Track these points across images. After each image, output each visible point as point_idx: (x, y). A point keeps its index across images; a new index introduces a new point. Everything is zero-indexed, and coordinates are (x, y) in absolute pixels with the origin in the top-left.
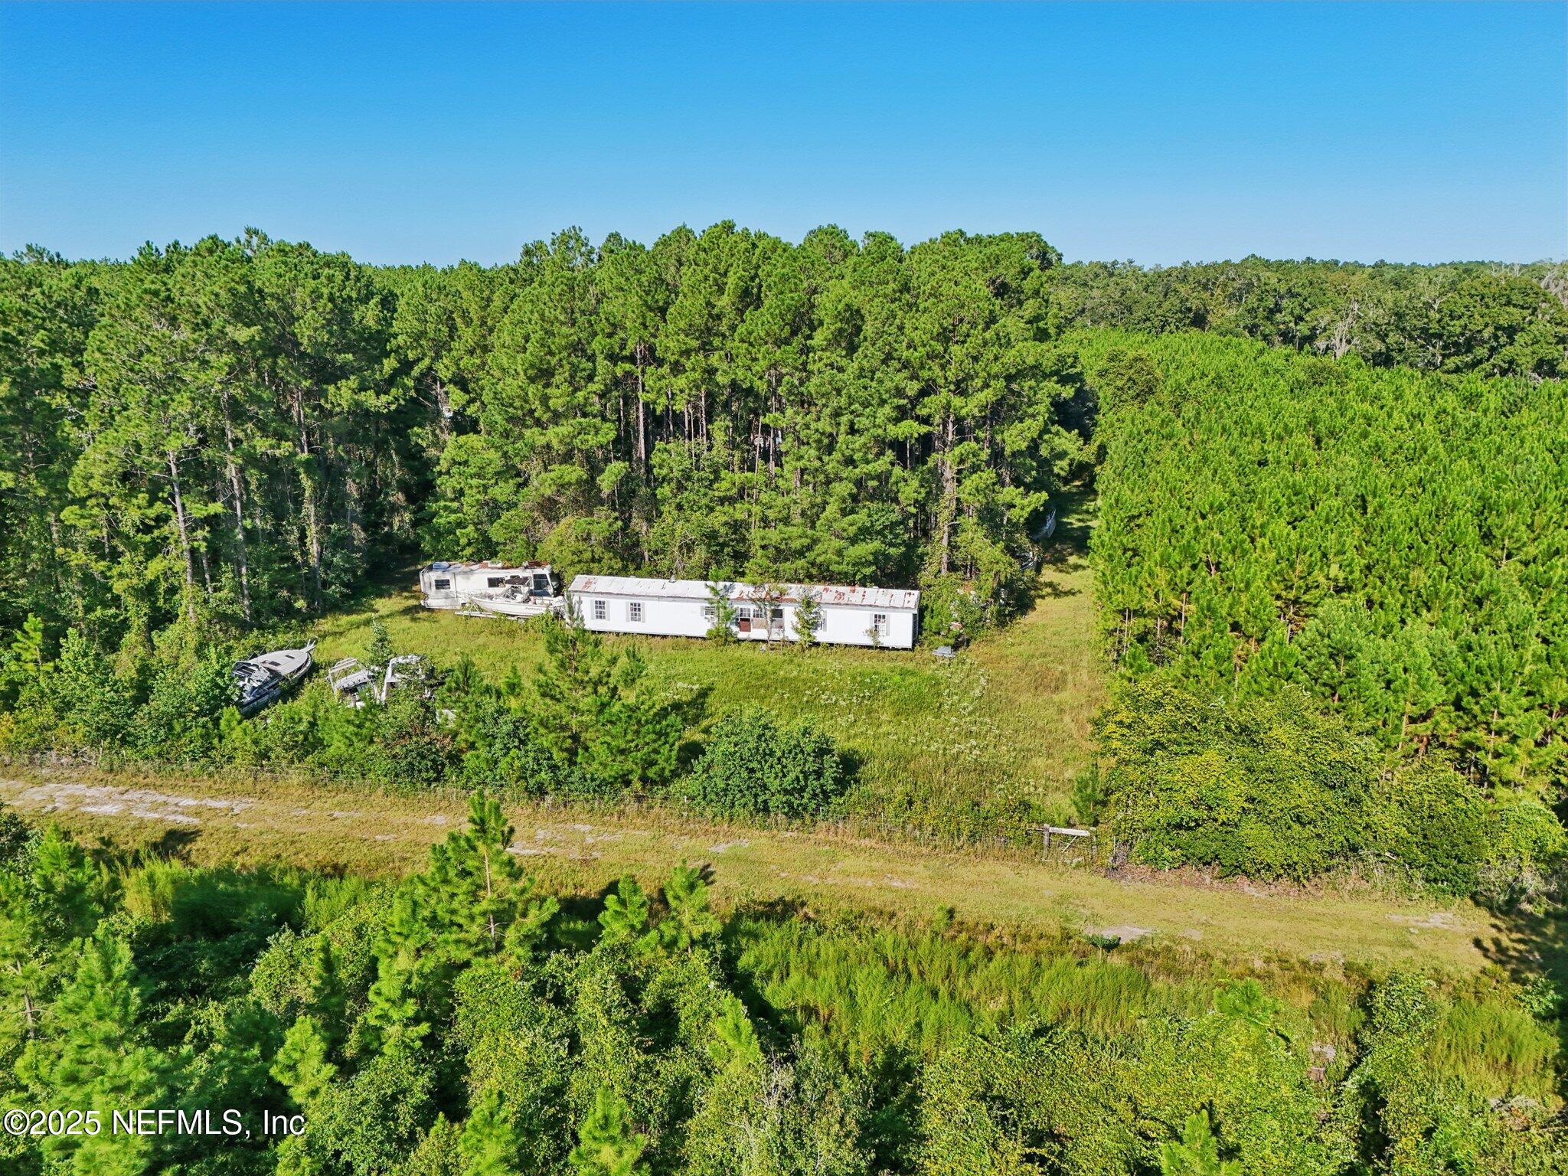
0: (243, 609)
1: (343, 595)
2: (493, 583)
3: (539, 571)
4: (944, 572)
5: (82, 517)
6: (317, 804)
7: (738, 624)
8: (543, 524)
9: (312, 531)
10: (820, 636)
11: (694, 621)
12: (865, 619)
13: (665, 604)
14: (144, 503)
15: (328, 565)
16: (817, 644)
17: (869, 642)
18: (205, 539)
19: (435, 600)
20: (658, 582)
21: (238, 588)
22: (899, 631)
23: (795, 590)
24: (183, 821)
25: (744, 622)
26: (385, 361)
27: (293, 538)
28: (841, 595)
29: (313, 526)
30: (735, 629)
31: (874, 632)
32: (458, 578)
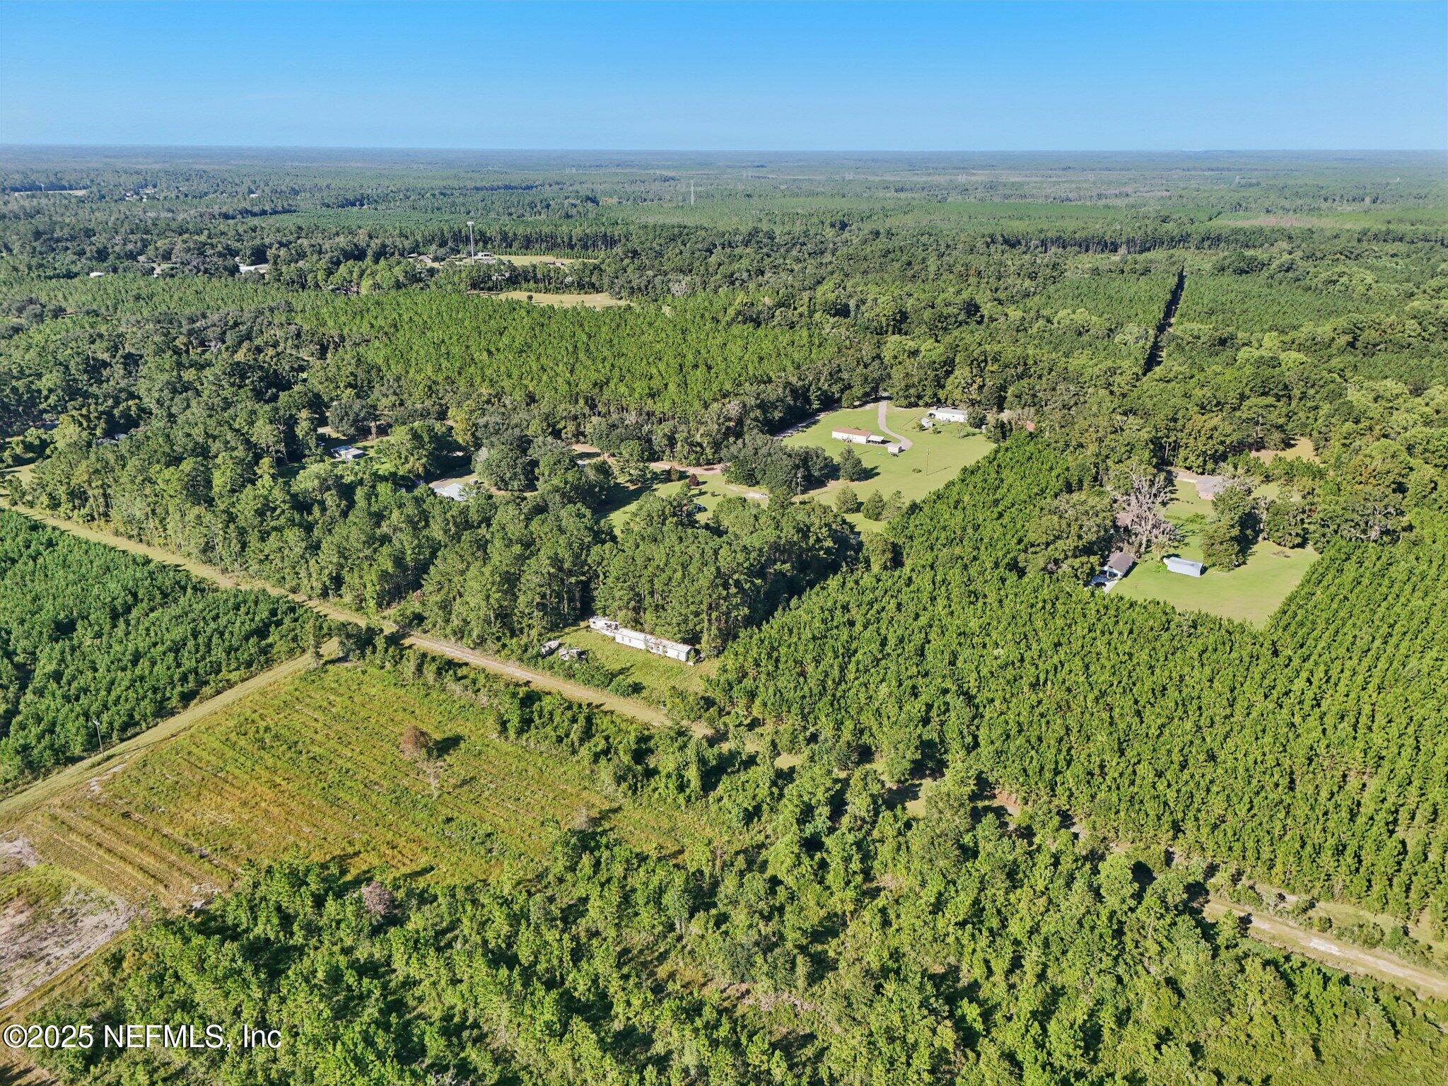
0: (549, 626)
8: (618, 612)
9: (566, 606)
10: (667, 655)
11: (641, 645)
15: (569, 614)
19: (592, 626)
24: (530, 679)
27: (562, 608)
31: (678, 656)
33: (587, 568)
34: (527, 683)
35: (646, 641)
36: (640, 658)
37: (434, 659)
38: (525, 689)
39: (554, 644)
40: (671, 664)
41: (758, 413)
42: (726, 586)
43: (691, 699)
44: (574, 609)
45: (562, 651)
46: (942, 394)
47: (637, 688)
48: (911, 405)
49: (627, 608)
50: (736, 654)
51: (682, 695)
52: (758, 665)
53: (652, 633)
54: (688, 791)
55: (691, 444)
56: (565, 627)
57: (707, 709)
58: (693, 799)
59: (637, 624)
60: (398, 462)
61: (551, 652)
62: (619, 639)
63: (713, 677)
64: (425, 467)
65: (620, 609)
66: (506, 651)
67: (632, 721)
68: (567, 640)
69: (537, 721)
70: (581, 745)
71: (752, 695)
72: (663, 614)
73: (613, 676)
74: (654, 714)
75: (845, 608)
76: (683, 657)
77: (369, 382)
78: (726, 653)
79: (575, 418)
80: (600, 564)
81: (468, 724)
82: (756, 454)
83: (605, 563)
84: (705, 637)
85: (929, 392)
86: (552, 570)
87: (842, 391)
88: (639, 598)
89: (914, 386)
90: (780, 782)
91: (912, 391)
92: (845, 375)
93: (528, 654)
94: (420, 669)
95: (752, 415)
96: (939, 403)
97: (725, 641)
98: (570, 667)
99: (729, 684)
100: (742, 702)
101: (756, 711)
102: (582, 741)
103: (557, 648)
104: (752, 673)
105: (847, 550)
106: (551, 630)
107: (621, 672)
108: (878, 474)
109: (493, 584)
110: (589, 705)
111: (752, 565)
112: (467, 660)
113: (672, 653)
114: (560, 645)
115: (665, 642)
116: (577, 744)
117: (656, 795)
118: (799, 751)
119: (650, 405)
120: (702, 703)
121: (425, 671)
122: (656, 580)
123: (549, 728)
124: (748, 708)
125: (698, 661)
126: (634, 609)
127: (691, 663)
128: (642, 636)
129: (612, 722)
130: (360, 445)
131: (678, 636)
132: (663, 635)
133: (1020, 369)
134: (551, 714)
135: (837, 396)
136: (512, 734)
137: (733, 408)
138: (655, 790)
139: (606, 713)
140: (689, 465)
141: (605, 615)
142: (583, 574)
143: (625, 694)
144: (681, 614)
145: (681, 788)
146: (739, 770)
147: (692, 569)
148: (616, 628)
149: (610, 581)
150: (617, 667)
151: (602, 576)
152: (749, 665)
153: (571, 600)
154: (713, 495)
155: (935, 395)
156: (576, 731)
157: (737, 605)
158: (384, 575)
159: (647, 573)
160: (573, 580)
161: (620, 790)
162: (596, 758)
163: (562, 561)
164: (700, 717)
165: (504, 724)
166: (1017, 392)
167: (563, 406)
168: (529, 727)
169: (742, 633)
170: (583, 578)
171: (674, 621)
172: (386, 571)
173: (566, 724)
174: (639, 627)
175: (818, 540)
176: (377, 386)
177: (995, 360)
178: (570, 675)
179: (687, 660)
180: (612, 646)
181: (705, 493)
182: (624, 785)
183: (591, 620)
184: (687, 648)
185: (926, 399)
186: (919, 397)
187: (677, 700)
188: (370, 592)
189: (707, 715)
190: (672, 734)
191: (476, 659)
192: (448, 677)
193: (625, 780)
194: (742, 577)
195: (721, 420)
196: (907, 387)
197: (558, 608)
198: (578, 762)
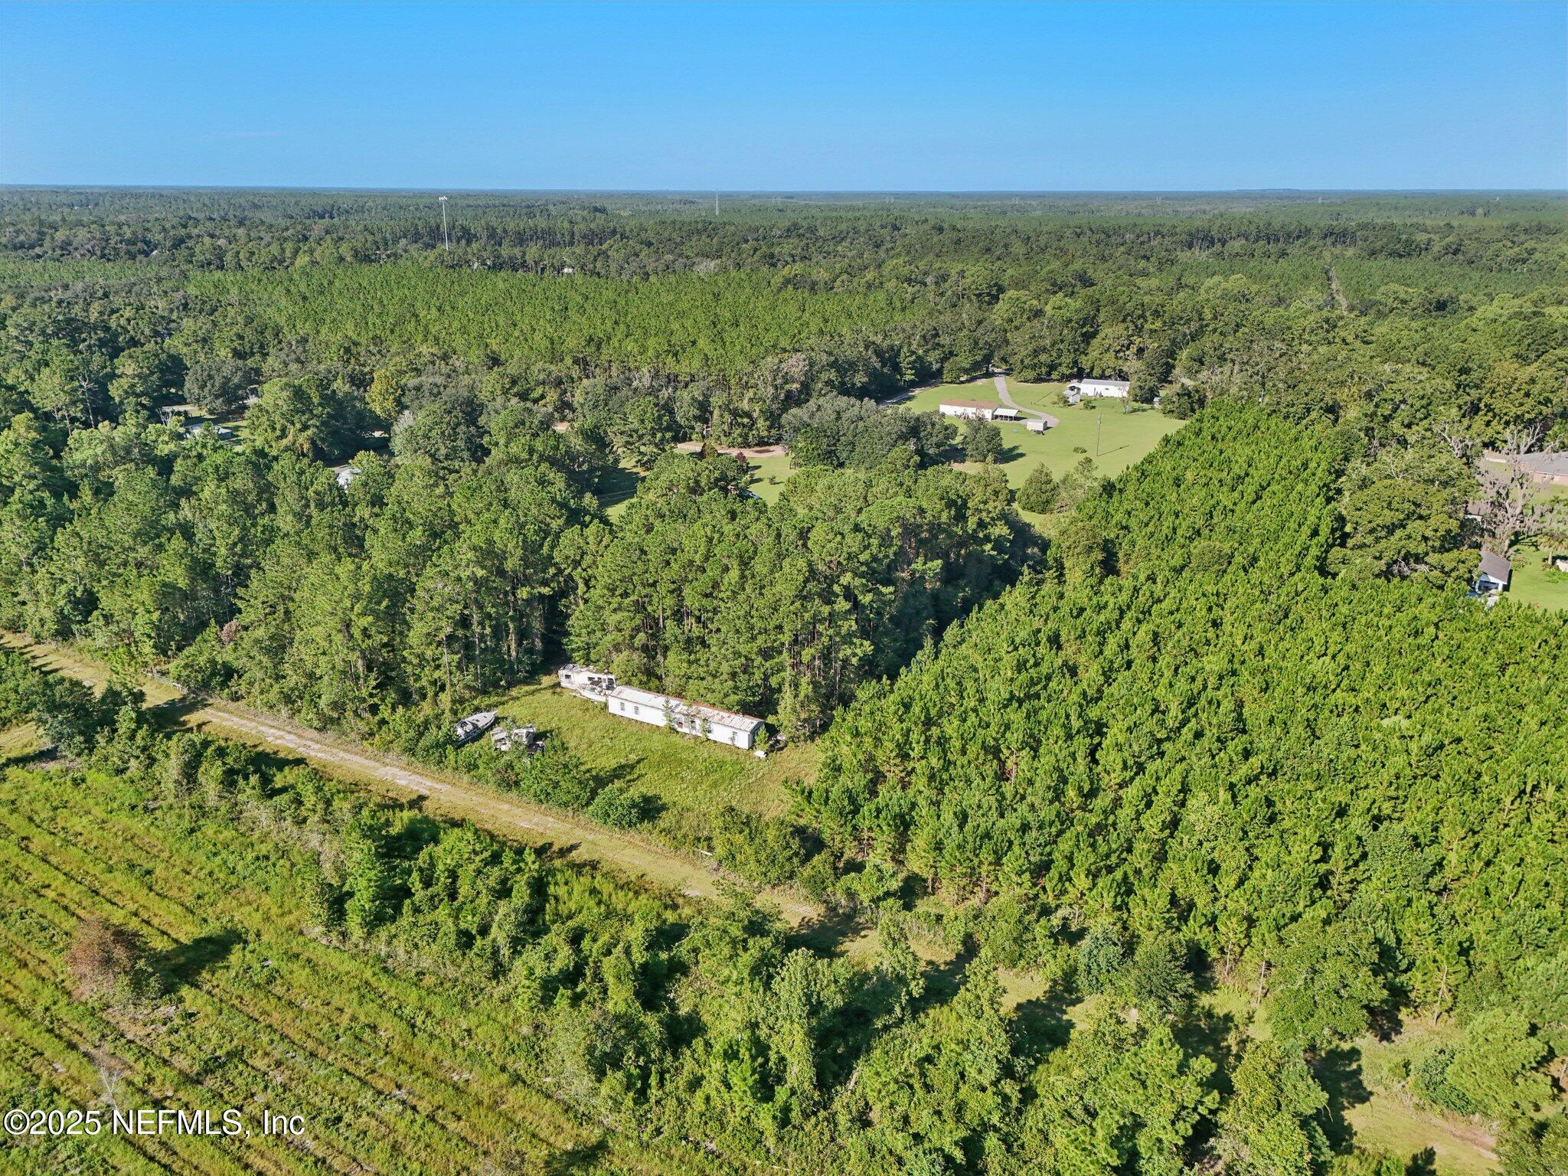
0: (478, 684)
1: (526, 676)
2: (590, 680)
3: (609, 677)
7: (677, 724)
8: (614, 654)
9: (513, 646)
10: (711, 736)
11: (658, 719)
12: (731, 730)
13: (648, 710)
15: (520, 662)
16: (708, 740)
17: (729, 743)
19: (564, 683)
20: (649, 697)
21: (476, 675)
24: (424, 792)
25: (680, 724)
27: (505, 649)
29: (514, 643)
30: (675, 726)
31: (733, 739)
32: (575, 674)
33: (552, 571)
34: (418, 802)
35: (668, 711)
36: (657, 743)
37: (221, 753)
38: (407, 815)
39: (483, 719)
40: (719, 754)
41: (833, 375)
42: (828, 598)
43: (771, 834)
44: (530, 651)
45: (499, 733)
46: (1085, 362)
47: (649, 810)
48: (1039, 380)
49: (632, 647)
50: (857, 734)
51: (749, 825)
52: (905, 757)
53: (679, 695)
54: (781, 1093)
55: (735, 413)
56: (510, 685)
57: (808, 858)
58: (795, 1115)
59: (650, 678)
60: (270, 435)
61: (477, 734)
62: (614, 707)
63: (810, 781)
64: (313, 443)
65: (617, 648)
66: (385, 734)
67: (634, 890)
68: (512, 710)
69: (420, 894)
70: (515, 953)
71: (904, 824)
72: (702, 655)
73: (601, 782)
74: (688, 869)
75: (1055, 641)
76: (743, 742)
77: (262, 347)
78: (833, 731)
79: (559, 382)
80: (577, 563)
81: (266, 900)
82: (838, 418)
83: (588, 560)
84: (787, 700)
85: (1067, 359)
86: (480, 573)
87: (944, 360)
88: (653, 626)
89: (1044, 350)
90: (1019, 1064)
91: (1043, 358)
92: (945, 340)
93: (427, 740)
94: (190, 772)
95: (824, 376)
96: (1080, 375)
97: (827, 708)
98: (510, 766)
99: (852, 800)
100: (884, 839)
101: (917, 863)
102: (517, 945)
103: (491, 727)
104: (894, 773)
105: (1026, 546)
106: (485, 692)
107: (619, 772)
108: (1022, 455)
109: (357, 597)
110: (541, 851)
111: (875, 559)
112: (302, 752)
113: (720, 734)
114: (497, 721)
115: (706, 711)
116: (505, 952)
117: (698, 1102)
118: (1035, 963)
119: (670, 366)
120: (795, 844)
121: (201, 778)
122: (687, 591)
123: (442, 913)
124: (898, 852)
125: (775, 748)
126: (645, 648)
127: (760, 753)
128: (660, 700)
129: (594, 891)
130: (230, 424)
131: (733, 698)
132: (700, 698)
133: (1194, 326)
134: (453, 875)
135: (935, 367)
136: (354, 923)
137: (796, 365)
138: (695, 1084)
139: (578, 868)
140: (732, 445)
141: (588, 661)
142: (545, 583)
143: (625, 824)
144: (737, 654)
145: (765, 1086)
146: (901, 1021)
147: (760, 567)
148: (610, 687)
149: (595, 594)
150: (609, 763)
151: (582, 588)
152: (885, 755)
153: (523, 634)
154: (772, 481)
155: (1075, 363)
156: (505, 917)
157: (850, 635)
158: (167, 594)
159: (667, 575)
160: (523, 593)
161: (604, 1090)
162: (548, 989)
163: (503, 557)
164: (792, 876)
165: (337, 903)
166: (1195, 354)
167: (540, 365)
168: (398, 910)
169: (864, 692)
170: (546, 591)
171: (725, 668)
172: (174, 587)
173: (484, 899)
174: (655, 683)
175: (981, 524)
176: (272, 351)
177: (1157, 314)
178: (509, 782)
179: (752, 746)
180: (601, 721)
181: (759, 480)
182: (614, 1079)
183: (562, 672)
184: (750, 722)
185: (1063, 370)
186: (1052, 367)
187: (739, 839)
188: (141, 625)
189: (807, 871)
190: (736, 931)
191: (319, 750)
192: (248, 790)
193: (617, 1065)
194: (858, 582)
195: (779, 381)
196: (1036, 353)
197: (496, 650)
198: (505, 1000)
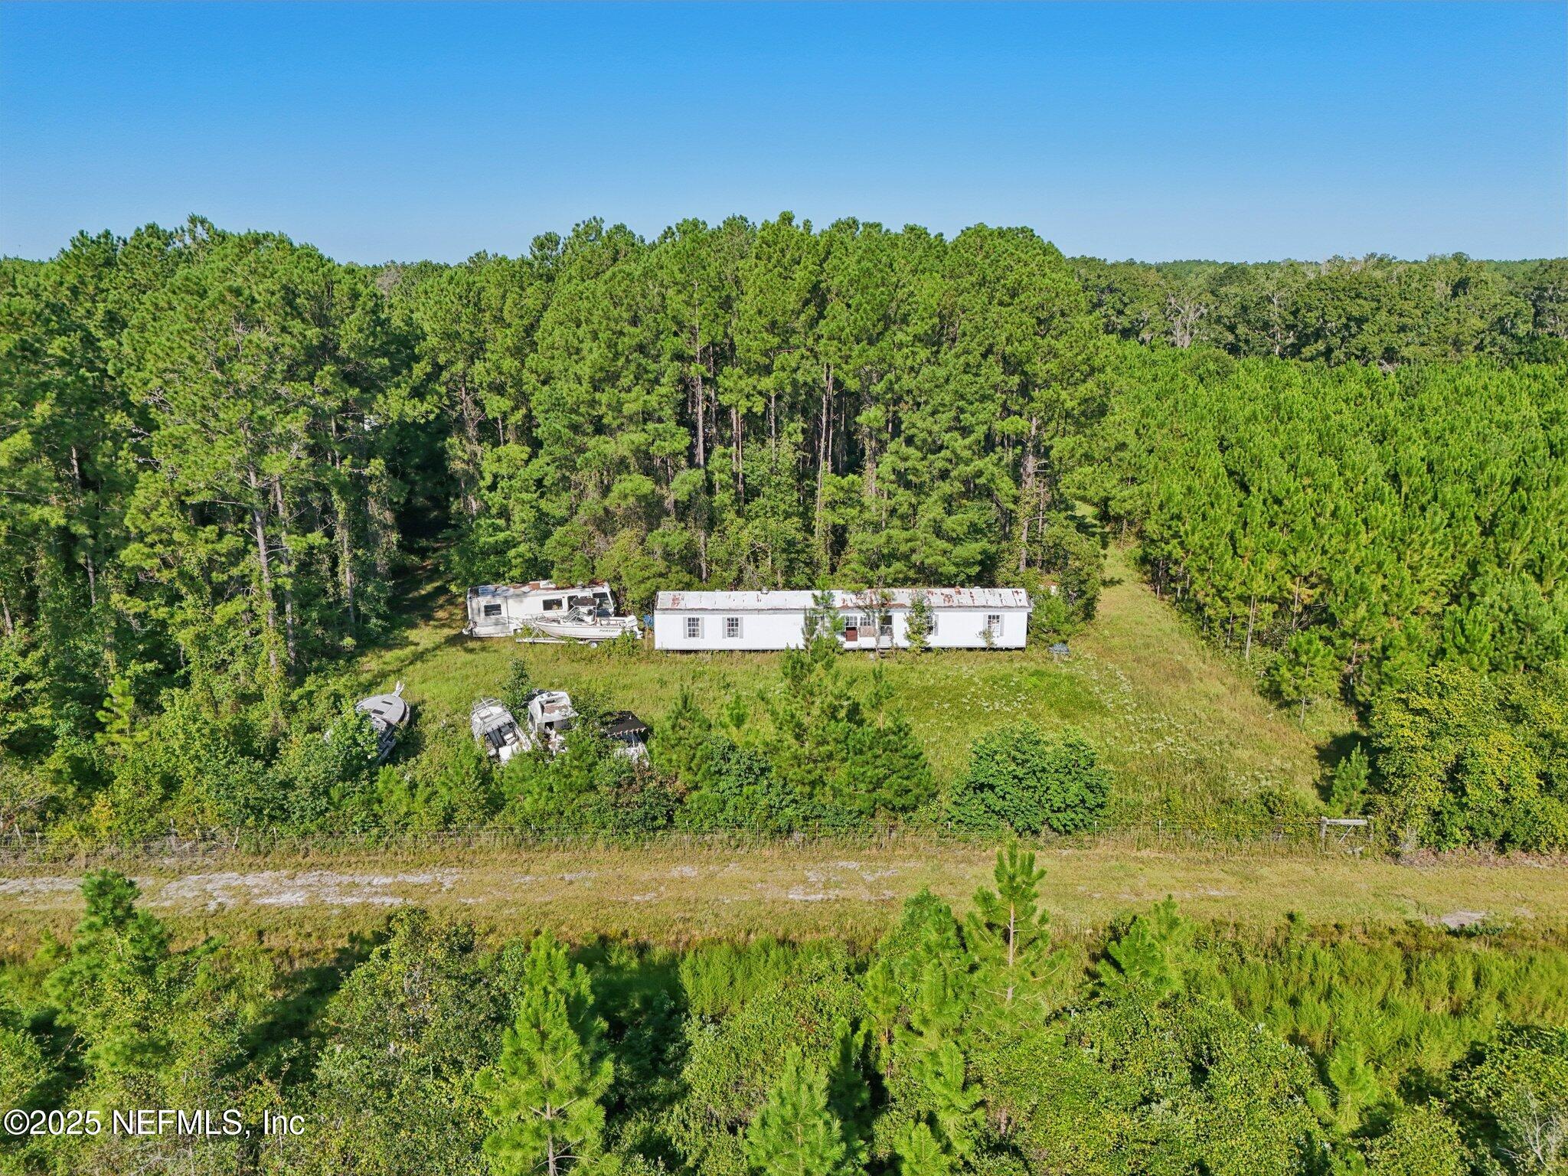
0: (288, 651)
1: (384, 628)
2: (548, 605)
3: (599, 590)
4: (1023, 568)
5: (149, 556)
6: (534, 868)
7: (843, 634)
8: (599, 539)
9: (345, 559)
10: (933, 640)
12: (978, 620)
13: (763, 617)
14: (214, 537)
15: (363, 596)
16: (928, 650)
17: (982, 643)
18: (290, 575)
19: (484, 628)
20: (752, 595)
22: (1013, 632)
23: (903, 595)
25: (851, 632)
26: (415, 366)
27: (325, 568)
28: (949, 597)
29: (346, 553)
30: (841, 639)
31: (987, 634)
32: (510, 601)
33: (420, 369)
